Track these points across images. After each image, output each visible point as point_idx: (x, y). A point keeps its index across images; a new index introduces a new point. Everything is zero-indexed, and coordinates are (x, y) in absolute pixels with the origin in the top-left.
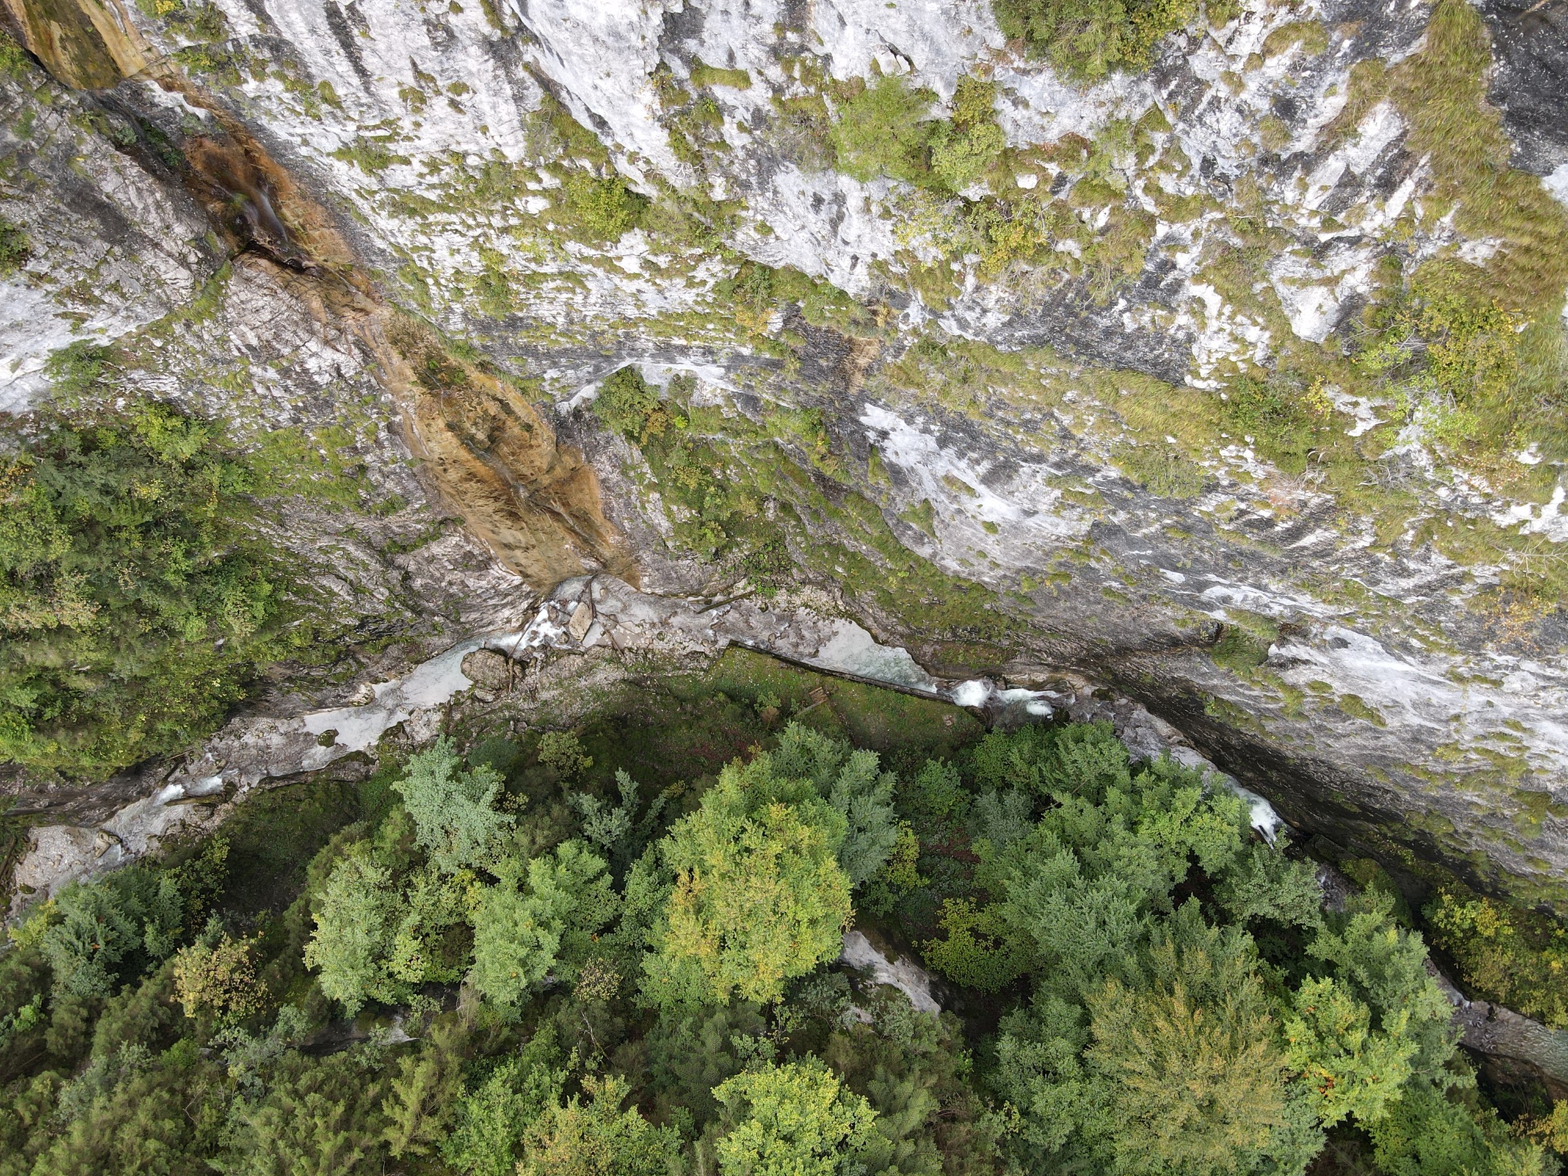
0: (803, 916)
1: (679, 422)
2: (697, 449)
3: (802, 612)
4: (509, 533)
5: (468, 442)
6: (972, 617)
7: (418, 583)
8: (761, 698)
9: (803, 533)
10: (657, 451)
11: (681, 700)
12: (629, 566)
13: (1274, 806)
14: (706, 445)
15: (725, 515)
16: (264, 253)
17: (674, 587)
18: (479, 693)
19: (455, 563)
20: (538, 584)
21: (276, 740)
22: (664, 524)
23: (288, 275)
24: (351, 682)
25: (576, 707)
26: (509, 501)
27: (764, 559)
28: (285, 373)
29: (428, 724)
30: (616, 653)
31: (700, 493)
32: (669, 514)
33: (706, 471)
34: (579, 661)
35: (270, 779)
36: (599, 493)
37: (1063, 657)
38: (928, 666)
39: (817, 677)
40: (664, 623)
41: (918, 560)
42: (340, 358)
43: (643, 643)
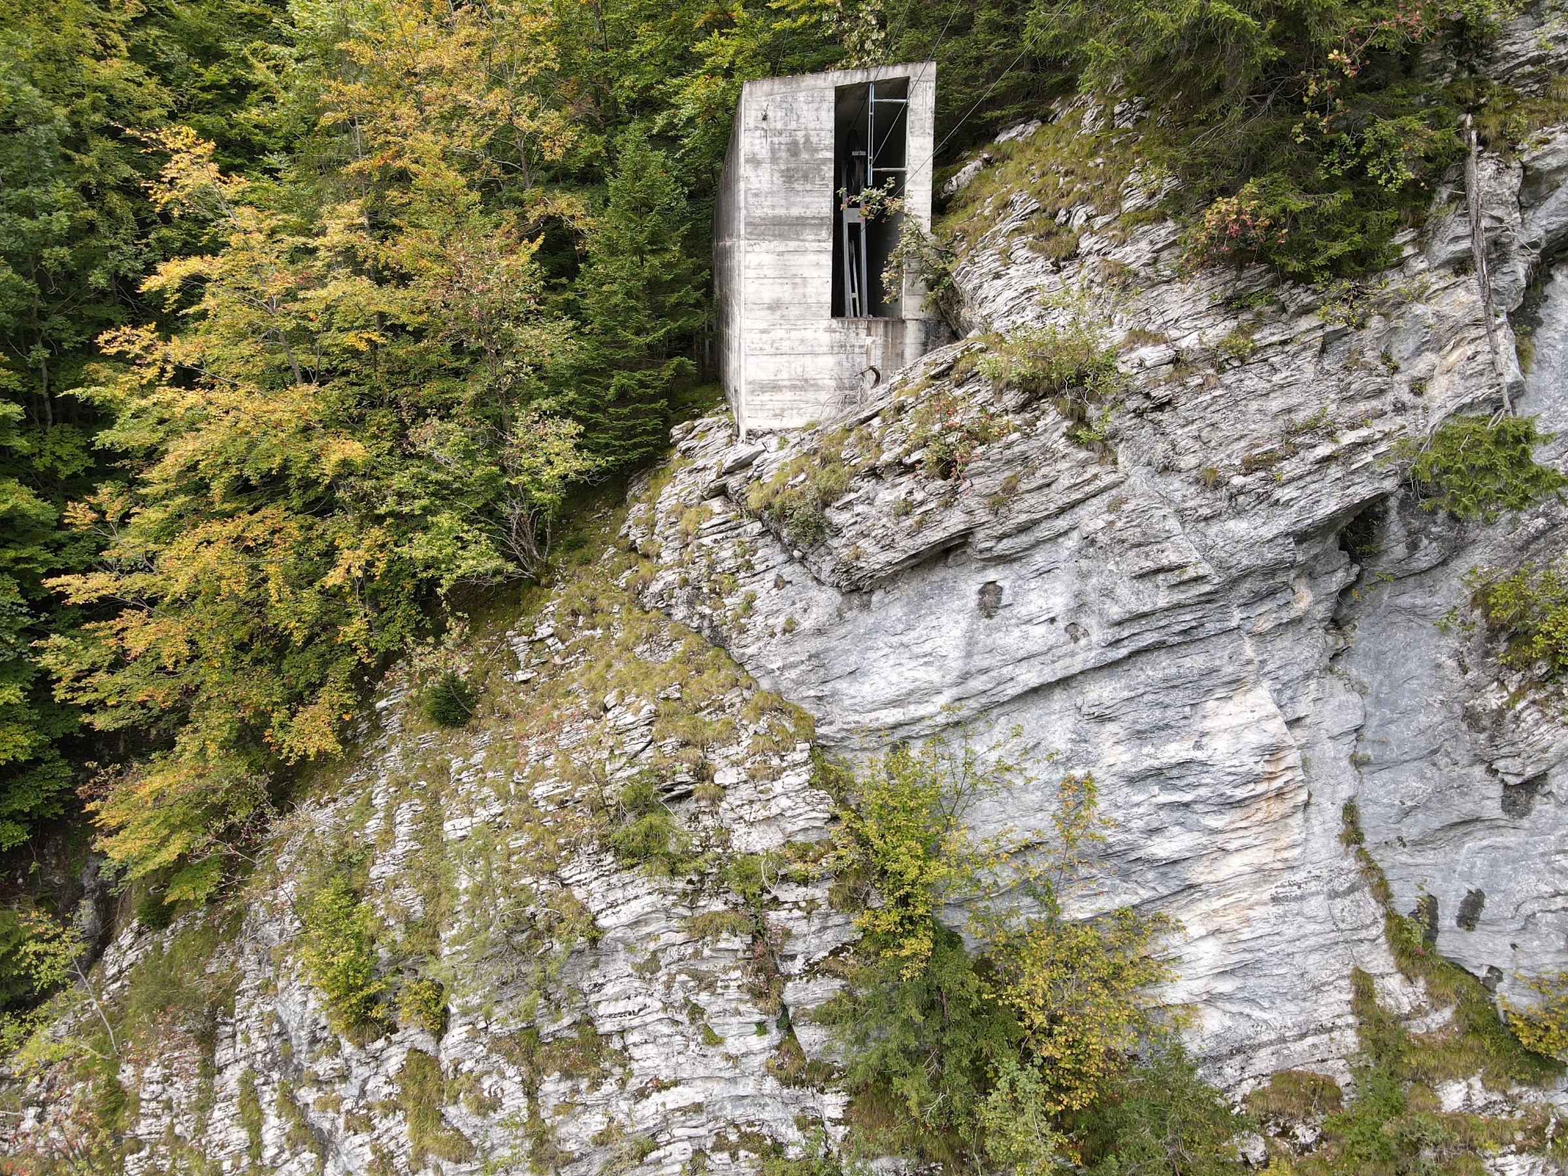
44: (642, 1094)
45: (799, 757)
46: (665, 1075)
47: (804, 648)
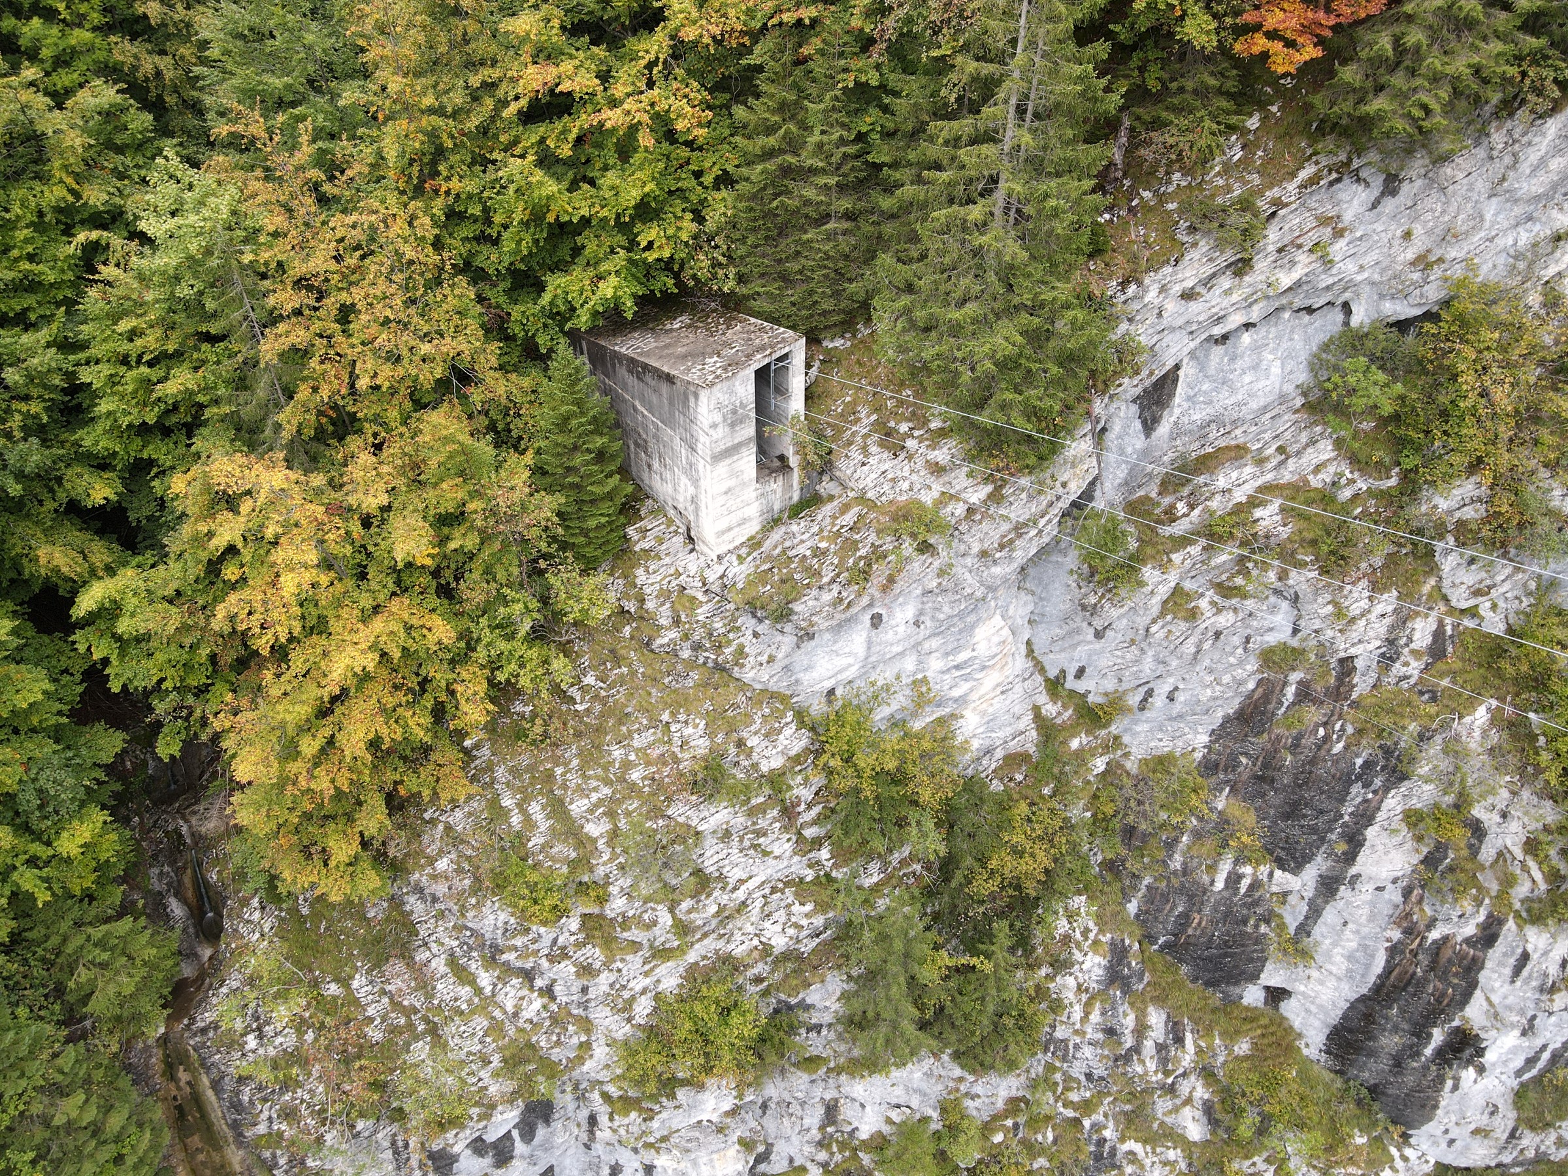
44: (735, 889)
45: (789, 719)
46: (744, 877)
47: (777, 666)
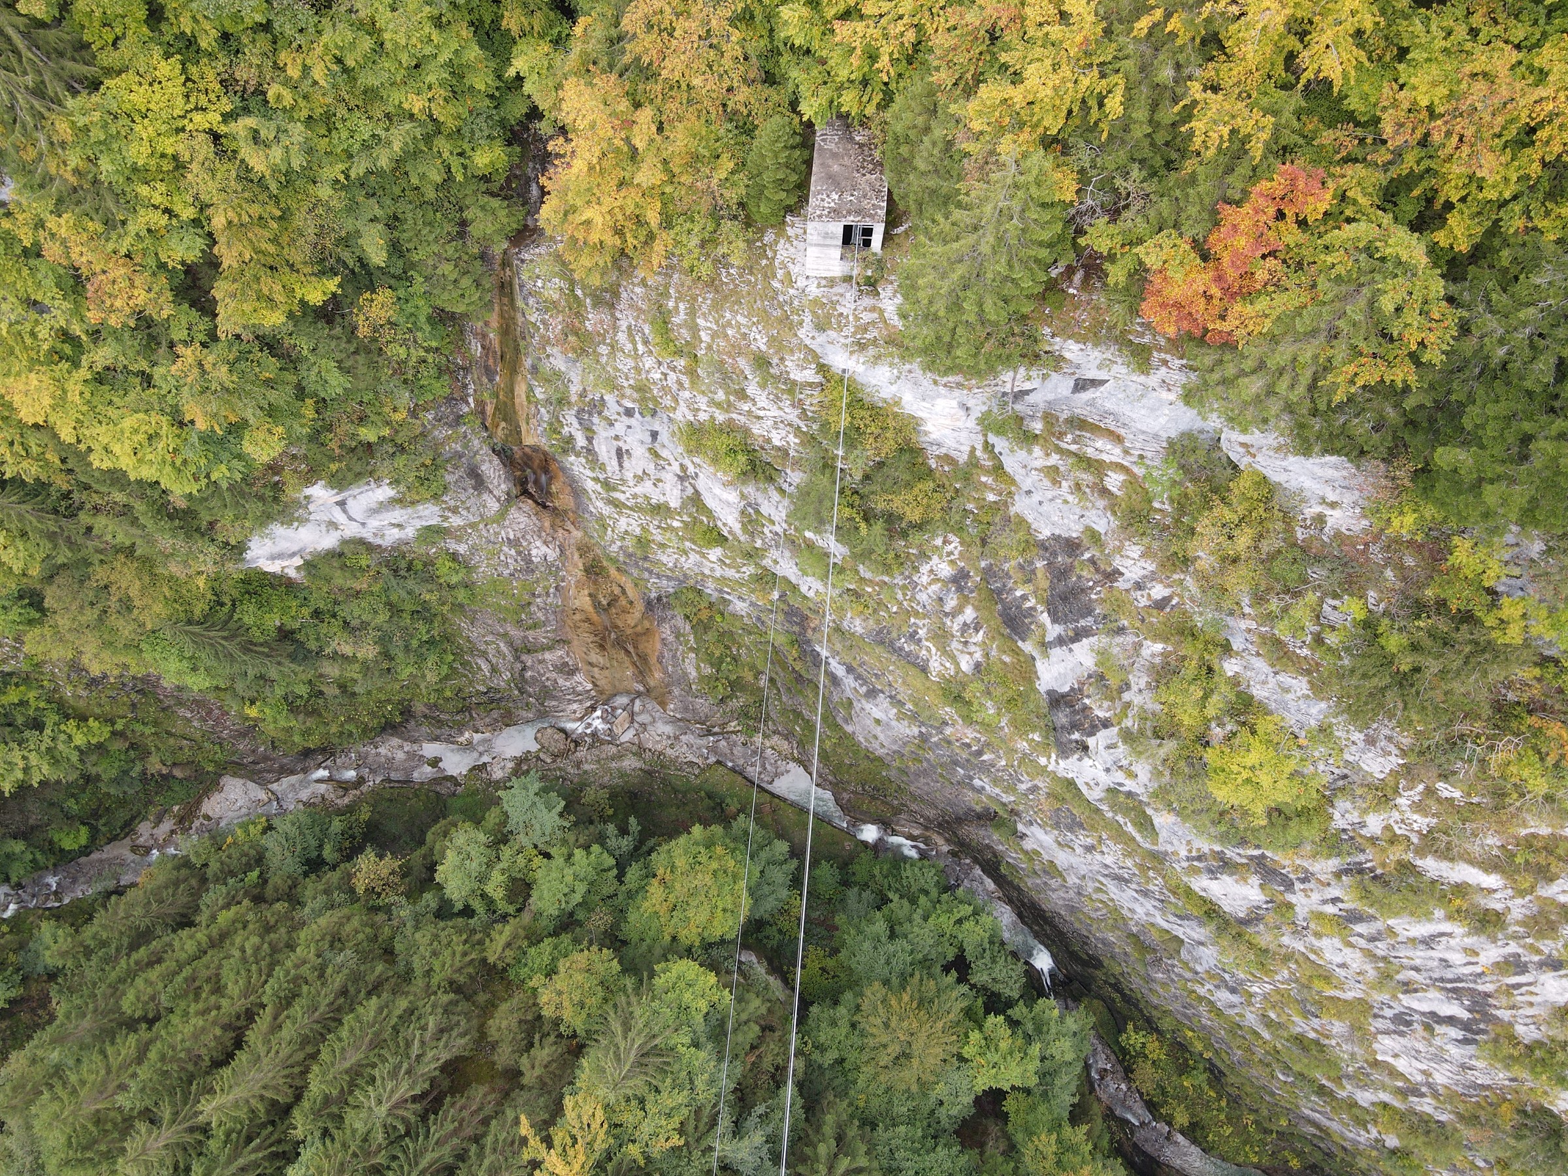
0: (720, 905)
1: (718, 618)
2: (725, 636)
3: (769, 752)
4: (595, 657)
5: (597, 604)
6: (874, 779)
7: (529, 674)
8: (728, 800)
9: (780, 700)
10: (701, 629)
11: (676, 791)
12: (663, 695)
13: (1053, 956)
14: (731, 633)
15: (733, 677)
16: (531, 496)
17: (689, 716)
18: (542, 755)
19: (555, 667)
20: (601, 693)
21: (400, 755)
22: (693, 674)
23: (539, 508)
24: (461, 727)
25: (606, 779)
26: (603, 639)
27: (752, 711)
28: (519, 553)
29: (503, 768)
30: (640, 750)
31: (721, 661)
32: (698, 668)
33: (727, 647)
34: (614, 750)
35: (389, 780)
36: (658, 646)
37: (927, 819)
38: (845, 808)
39: (768, 797)
40: (676, 738)
41: (845, 733)
42: (549, 551)
43: (659, 747)
45: (814, 366)
